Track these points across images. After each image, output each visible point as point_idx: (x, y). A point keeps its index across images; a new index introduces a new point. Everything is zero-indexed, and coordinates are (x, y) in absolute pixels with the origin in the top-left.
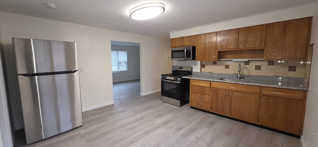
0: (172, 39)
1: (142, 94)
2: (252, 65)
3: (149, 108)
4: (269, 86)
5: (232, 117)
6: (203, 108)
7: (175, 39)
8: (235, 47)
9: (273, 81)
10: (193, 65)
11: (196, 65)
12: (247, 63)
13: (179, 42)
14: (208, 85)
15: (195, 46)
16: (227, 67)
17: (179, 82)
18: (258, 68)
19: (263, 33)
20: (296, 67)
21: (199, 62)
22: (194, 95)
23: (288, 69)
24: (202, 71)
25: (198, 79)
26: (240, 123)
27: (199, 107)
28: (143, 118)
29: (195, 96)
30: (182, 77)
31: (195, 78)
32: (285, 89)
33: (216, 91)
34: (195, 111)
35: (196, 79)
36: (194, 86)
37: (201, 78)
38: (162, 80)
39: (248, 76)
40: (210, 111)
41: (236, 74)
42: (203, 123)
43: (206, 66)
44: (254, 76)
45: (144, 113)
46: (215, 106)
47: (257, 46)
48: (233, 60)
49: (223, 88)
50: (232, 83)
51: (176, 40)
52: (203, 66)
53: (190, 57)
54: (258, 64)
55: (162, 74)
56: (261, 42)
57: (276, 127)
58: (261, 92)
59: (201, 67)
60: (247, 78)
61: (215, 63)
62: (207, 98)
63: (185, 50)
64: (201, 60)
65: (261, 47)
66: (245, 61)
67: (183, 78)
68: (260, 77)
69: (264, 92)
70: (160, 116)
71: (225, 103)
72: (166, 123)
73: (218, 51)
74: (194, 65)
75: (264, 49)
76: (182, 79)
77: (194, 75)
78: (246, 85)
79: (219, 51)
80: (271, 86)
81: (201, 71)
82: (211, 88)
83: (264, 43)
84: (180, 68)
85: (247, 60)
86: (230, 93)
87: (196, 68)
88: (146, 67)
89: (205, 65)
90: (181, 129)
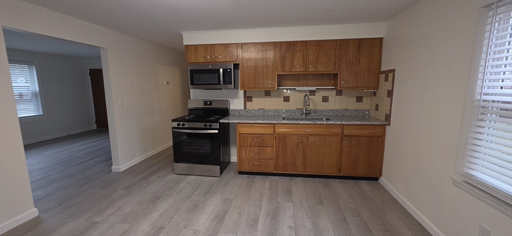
0: (187, 46)
1: (117, 167)
2: (319, 96)
3: (158, 198)
4: (351, 123)
5: (307, 173)
6: (262, 170)
7: (196, 46)
8: (303, 69)
9: (343, 116)
10: (230, 98)
11: (236, 96)
12: (312, 93)
13: (206, 53)
14: (270, 131)
15: (239, 64)
16: (287, 99)
17: (217, 131)
18: (325, 99)
19: (336, 51)
20: (362, 97)
21: (241, 93)
22: (246, 150)
23: (355, 99)
24: (248, 108)
25: (253, 122)
26: (316, 179)
27: (256, 170)
28: (161, 228)
29: (248, 152)
30: (221, 121)
31: (246, 122)
32: (368, 125)
33: (283, 138)
34: (249, 178)
35: (250, 122)
36: (245, 135)
37: (258, 120)
38: (174, 130)
39: (315, 111)
40: (274, 172)
41: (299, 109)
42: (277, 196)
43: (253, 99)
44: (322, 111)
45: (155, 215)
46: (282, 163)
47: (330, 70)
48: (297, 88)
49: (294, 133)
50: (307, 124)
51: (197, 49)
52: (248, 99)
53: (231, 84)
54: (325, 94)
55: (173, 118)
56: (335, 64)
57: (359, 173)
58: (343, 133)
59: (244, 100)
60: (314, 114)
61: (268, 94)
62: (270, 152)
63: (221, 70)
64: (245, 89)
65: (335, 71)
66: (310, 91)
67: (223, 123)
68: (329, 111)
69: (346, 132)
70: (195, 208)
71: (297, 156)
72: (220, 218)
73: (278, 75)
74: (233, 98)
75: (337, 74)
76: (220, 124)
77: (234, 115)
78: (325, 124)
79: (279, 73)
80: (354, 123)
81: (245, 108)
82: (275, 135)
83: (337, 65)
84: (205, 103)
85: (314, 88)
86: (303, 139)
87: (237, 104)
88: (122, 105)
89: (251, 97)
90: (256, 221)
